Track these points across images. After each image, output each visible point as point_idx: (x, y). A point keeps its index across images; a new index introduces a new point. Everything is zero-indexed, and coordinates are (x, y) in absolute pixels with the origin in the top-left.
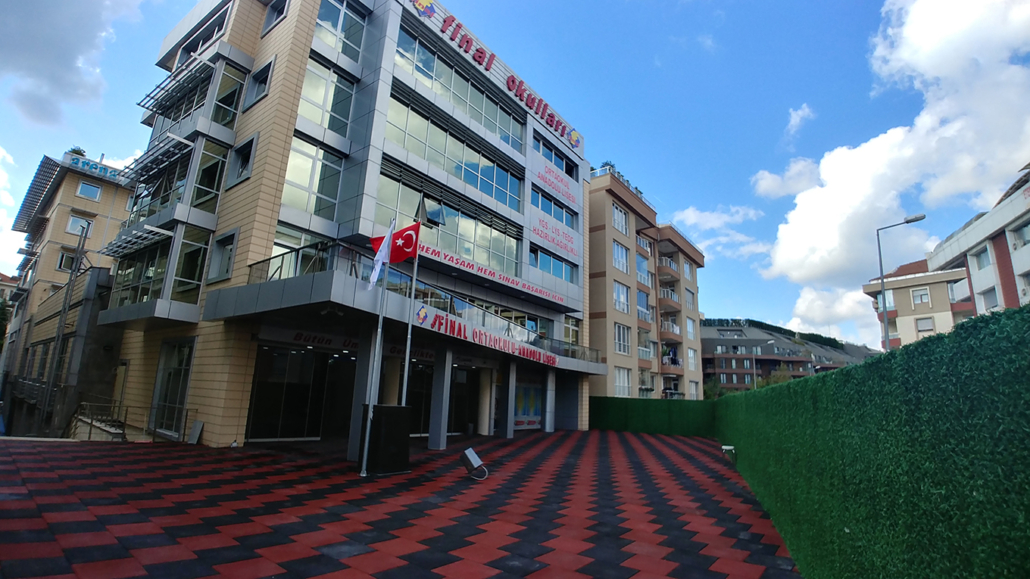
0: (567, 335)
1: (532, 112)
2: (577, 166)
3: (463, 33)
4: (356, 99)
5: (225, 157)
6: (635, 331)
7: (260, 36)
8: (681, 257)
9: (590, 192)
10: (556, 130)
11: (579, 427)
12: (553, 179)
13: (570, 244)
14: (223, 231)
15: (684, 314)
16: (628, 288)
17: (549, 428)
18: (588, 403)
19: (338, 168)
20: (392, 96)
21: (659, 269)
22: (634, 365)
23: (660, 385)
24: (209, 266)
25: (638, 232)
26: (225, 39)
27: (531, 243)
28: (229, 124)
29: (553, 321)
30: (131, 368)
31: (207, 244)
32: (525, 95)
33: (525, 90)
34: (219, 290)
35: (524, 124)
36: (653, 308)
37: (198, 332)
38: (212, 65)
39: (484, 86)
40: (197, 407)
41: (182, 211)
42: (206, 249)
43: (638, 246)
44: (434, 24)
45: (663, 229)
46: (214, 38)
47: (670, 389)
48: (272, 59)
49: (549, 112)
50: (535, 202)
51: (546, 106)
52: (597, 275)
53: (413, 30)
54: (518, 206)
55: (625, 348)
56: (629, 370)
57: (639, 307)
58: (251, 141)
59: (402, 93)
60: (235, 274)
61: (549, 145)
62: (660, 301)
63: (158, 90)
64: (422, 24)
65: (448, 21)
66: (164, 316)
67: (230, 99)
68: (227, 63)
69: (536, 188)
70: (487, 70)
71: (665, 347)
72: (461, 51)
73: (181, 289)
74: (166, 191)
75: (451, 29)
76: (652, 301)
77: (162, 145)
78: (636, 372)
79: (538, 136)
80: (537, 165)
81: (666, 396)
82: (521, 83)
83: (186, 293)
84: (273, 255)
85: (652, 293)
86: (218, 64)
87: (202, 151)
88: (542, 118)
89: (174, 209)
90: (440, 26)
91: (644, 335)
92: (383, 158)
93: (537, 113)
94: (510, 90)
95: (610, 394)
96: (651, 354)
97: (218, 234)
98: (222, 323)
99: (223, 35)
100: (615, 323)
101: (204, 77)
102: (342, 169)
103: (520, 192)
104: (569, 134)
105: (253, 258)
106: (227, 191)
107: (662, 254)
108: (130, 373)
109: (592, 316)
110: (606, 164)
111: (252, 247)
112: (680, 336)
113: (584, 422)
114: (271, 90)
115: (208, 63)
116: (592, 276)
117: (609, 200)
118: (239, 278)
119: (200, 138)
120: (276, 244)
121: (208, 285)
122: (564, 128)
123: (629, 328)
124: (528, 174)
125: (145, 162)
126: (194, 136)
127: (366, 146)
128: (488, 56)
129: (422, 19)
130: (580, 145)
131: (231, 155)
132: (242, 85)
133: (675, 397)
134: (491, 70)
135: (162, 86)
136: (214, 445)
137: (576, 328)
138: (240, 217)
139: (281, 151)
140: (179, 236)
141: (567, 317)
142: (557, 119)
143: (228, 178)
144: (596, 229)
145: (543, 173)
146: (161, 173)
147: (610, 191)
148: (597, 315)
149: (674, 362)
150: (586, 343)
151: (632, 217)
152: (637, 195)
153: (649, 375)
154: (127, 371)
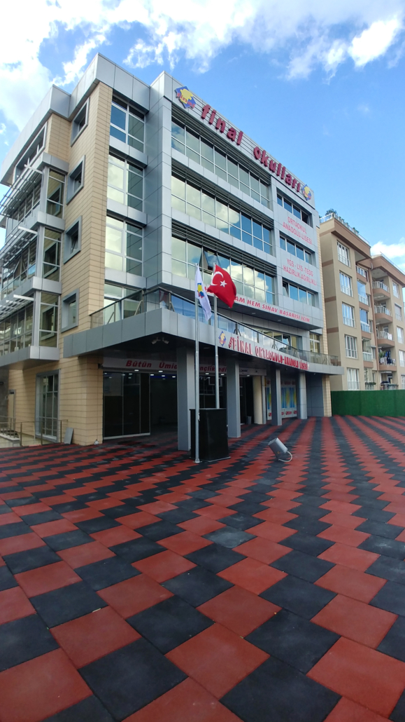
0: (312, 347)
1: (274, 175)
2: (310, 214)
3: (218, 118)
4: (146, 181)
5: (59, 239)
6: (360, 341)
7: (70, 145)
8: (390, 280)
9: (321, 235)
10: (293, 187)
11: (325, 414)
12: (294, 227)
13: (310, 277)
14: (67, 293)
15: (394, 325)
16: (353, 307)
17: (303, 416)
18: (330, 396)
19: (140, 236)
20: (173, 174)
21: (374, 291)
22: (360, 365)
23: (379, 380)
24: (61, 319)
25: (357, 263)
26: (46, 151)
27: (283, 278)
28: (59, 215)
29: (301, 337)
30: (17, 395)
31: (57, 304)
32: (268, 162)
33: (268, 157)
34: (72, 335)
35: (268, 185)
36: (370, 321)
37: (60, 366)
38: (40, 172)
39: (236, 158)
40: (67, 418)
41: (38, 282)
42: (57, 308)
43: (358, 274)
44: (195, 113)
45: (375, 259)
46: (38, 153)
47: (387, 382)
48: (82, 159)
49: (286, 173)
50: (282, 246)
51: (284, 168)
52: (330, 299)
53: (181, 119)
54: (270, 250)
55: (354, 354)
56: (357, 370)
57: (362, 322)
58: (77, 224)
59: (180, 172)
60: (80, 322)
61: (289, 201)
62: (376, 316)
63: (6, 198)
64: (187, 114)
65: (205, 110)
66: (37, 357)
67: (56, 196)
68: (51, 170)
69: (283, 236)
70: (238, 144)
71: (381, 351)
72: (218, 132)
73: (44, 338)
74: (23, 270)
75: (208, 115)
76: (371, 317)
77: (15, 237)
78: (362, 371)
79: (281, 195)
80: (282, 217)
81: (384, 388)
82: (264, 152)
83: (49, 340)
84: (105, 306)
85: (370, 309)
86: (44, 171)
87: (44, 237)
88: (282, 179)
89: (31, 282)
90: (200, 114)
91: (366, 343)
92: (173, 223)
93: (278, 175)
94: (257, 159)
95: (345, 389)
96: (371, 356)
97: (63, 296)
98: (77, 358)
99: (44, 149)
100: (345, 335)
101: (36, 182)
102: (142, 237)
103: (271, 240)
104: (303, 190)
105: (92, 309)
106: (65, 264)
107: (375, 280)
108: (17, 399)
109: (329, 331)
110: (330, 212)
111: (90, 302)
112: (393, 341)
113: (328, 411)
114: (85, 183)
115: (38, 171)
116: (326, 300)
117: (334, 240)
118: (84, 325)
119: (41, 228)
120: (106, 298)
121: (62, 333)
122: (299, 185)
123: (355, 338)
124: (276, 225)
125: (6, 252)
126: (37, 226)
127: (159, 216)
128: (237, 133)
129: (186, 110)
130: (312, 197)
131: (64, 237)
132: (63, 184)
133: (391, 388)
134: (241, 145)
135: (8, 195)
136: (83, 444)
137: (318, 341)
138: (78, 281)
139: (100, 227)
140: (38, 300)
141: (311, 333)
142: (293, 178)
143: (64, 253)
144: (327, 264)
145: (286, 222)
146: (17, 258)
147: (335, 233)
148: (332, 330)
149: (389, 361)
150: (326, 352)
151: (352, 252)
152: (354, 234)
153: (371, 372)
154: (15, 398)
